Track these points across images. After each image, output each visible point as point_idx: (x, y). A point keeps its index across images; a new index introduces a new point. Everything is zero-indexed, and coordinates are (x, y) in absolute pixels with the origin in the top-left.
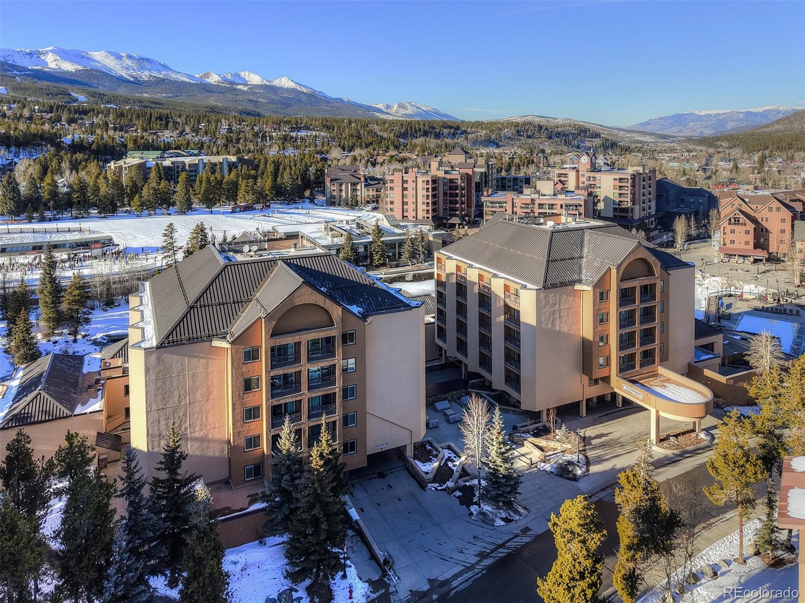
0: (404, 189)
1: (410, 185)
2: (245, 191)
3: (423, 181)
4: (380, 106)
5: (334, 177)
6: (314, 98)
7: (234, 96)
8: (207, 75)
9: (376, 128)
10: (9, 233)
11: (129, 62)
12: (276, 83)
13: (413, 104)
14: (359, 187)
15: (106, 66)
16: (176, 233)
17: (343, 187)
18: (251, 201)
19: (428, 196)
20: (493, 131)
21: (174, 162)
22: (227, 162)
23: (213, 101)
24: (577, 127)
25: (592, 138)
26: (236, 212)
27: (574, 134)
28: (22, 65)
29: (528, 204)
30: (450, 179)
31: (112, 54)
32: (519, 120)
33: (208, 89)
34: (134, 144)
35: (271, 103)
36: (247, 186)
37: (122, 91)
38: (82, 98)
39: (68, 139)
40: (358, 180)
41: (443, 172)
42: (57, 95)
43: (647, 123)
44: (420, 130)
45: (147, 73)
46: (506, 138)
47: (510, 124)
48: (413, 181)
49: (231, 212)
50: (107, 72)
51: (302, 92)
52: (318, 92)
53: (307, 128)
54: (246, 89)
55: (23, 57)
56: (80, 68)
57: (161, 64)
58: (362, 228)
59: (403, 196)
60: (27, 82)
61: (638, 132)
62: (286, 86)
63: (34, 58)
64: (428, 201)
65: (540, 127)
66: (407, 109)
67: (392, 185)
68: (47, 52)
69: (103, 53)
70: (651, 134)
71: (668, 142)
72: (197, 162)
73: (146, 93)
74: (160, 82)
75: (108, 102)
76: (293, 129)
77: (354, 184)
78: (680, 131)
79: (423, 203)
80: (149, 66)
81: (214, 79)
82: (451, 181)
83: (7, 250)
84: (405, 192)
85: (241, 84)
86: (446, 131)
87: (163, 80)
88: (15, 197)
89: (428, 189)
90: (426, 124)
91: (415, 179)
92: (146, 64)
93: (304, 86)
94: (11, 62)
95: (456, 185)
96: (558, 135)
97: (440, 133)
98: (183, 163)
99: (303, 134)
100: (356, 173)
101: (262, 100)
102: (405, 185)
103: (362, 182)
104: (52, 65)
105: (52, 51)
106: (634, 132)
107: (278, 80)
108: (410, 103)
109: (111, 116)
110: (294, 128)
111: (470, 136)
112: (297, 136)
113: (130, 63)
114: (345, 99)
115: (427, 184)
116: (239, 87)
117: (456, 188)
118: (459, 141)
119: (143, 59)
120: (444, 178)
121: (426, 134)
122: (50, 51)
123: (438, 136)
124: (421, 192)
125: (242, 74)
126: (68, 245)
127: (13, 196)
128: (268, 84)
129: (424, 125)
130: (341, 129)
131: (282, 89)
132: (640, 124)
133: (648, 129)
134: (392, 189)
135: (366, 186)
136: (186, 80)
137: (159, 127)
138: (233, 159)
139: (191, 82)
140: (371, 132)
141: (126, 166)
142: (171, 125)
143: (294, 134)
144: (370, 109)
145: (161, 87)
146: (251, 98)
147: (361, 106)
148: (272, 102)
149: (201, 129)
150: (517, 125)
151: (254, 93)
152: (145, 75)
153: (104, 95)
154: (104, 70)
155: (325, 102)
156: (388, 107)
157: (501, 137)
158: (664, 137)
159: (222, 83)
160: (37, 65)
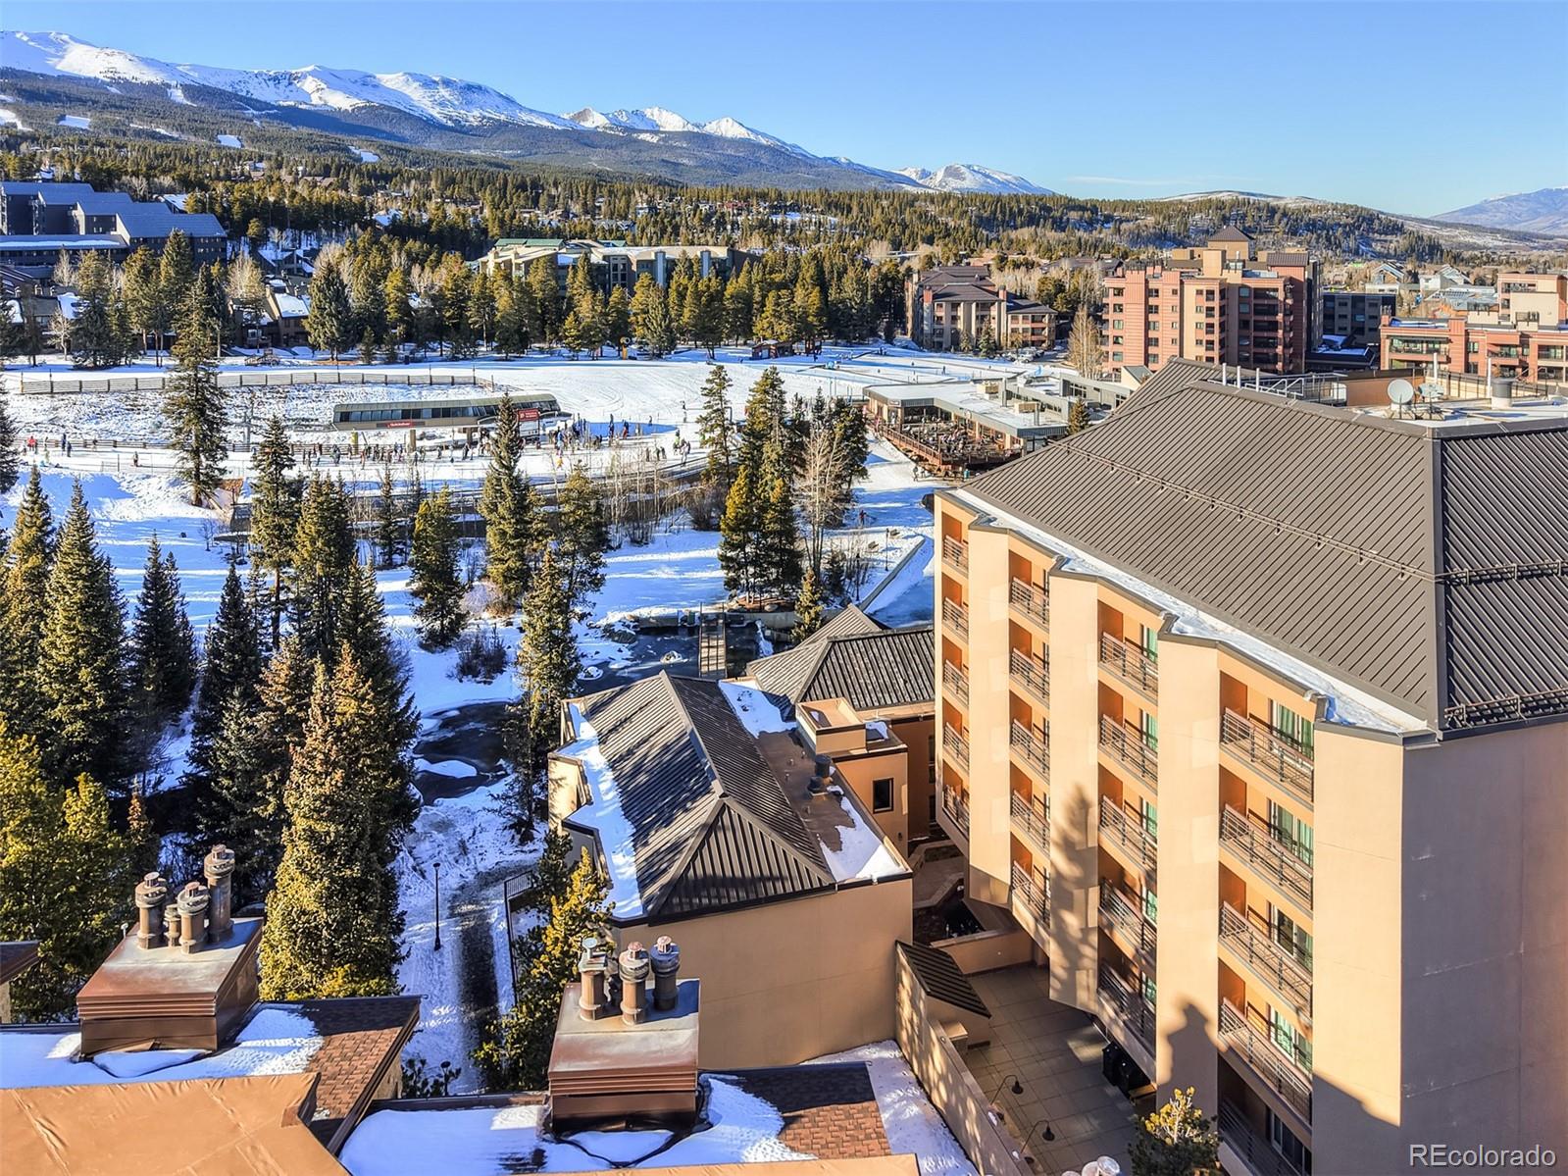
0: (1150, 310)
1: (1166, 301)
2: (774, 315)
3: (1199, 292)
4: (911, 173)
5: (939, 290)
6: (783, 156)
7: (634, 154)
8: (582, 115)
9: (933, 210)
10: (339, 383)
11: (445, 93)
12: (711, 128)
13: (976, 168)
14: (994, 312)
15: (405, 100)
16: (729, 388)
17: (960, 312)
18: (785, 336)
19: (1210, 326)
20: (1170, 217)
21: (609, 256)
22: (710, 258)
23: (596, 162)
24: (1350, 211)
25: (1386, 234)
26: (761, 358)
27: (1345, 225)
28: (263, 99)
29: (1510, 346)
30: (1256, 289)
31: (415, 77)
32: (1224, 197)
33: (585, 140)
34: (501, 227)
35: (703, 166)
36: (778, 305)
37: (434, 144)
38: (369, 157)
39: (382, 218)
40: (995, 298)
41: (1240, 273)
42: (326, 149)
43: (1479, 209)
44: (1021, 212)
45: (476, 112)
46: (1198, 231)
47: (1206, 205)
48: (1174, 292)
49: (751, 359)
51: (761, 146)
52: (790, 146)
53: (796, 208)
54: (655, 140)
55: (264, 84)
56: (360, 103)
57: (501, 96)
58: (1078, 393)
59: (1147, 325)
60: (274, 129)
61: (1465, 226)
62: (729, 135)
63: (282, 86)
64: (1210, 337)
65: (1273, 211)
66: (964, 179)
67: (1119, 300)
68: (304, 76)
69: (400, 76)
70: (1494, 231)
71: (1535, 248)
72: (653, 257)
73: (475, 148)
74: (500, 127)
75: (414, 164)
76: (775, 209)
77: (984, 306)
78: (1554, 226)
79: (1199, 342)
80: (480, 100)
81: (596, 121)
82: (1260, 293)
83: (352, 417)
84: (1152, 317)
85: (647, 131)
86: (1074, 215)
87: (506, 124)
88: (340, 313)
89: (1210, 310)
90: (1032, 201)
91: (1178, 288)
92: (475, 96)
93: (764, 135)
94: (243, 94)
95: (1271, 302)
96: (1312, 226)
97: (1061, 218)
98: (626, 258)
99: (794, 218)
100: (983, 283)
101: (685, 161)
102: (1152, 301)
103: (1000, 302)
104: (314, 99)
105: (312, 74)
106: (1455, 226)
107: (714, 123)
108: (969, 167)
109: (433, 183)
110: (775, 207)
111: (1124, 226)
112: (783, 223)
113: (447, 95)
114: (843, 160)
115: (1208, 299)
116: (642, 136)
117: (1272, 310)
118: (1102, 236)
119: (471, 87)
120: (1243, 286)
121: (1032, 220)
123: (1060, 225)
124: (1194, 318)
125: (648, 112)
126: (471, 412)
127: (336, 309)
128: (696, 130)
129: (1028, 204)
130: (865, 210)
131: (721, 139)
132: (1461, 210)
133: (1481, 219)
134: (1119, 308)
135: (1009, 309)
136: (545, 123)
137: (522, 202)
138: (721, 252)
139: (556, 127)
140: (923, 216)
141: (520, 261)
142: (543, 199)
143: (778, 219)
144: (890, 177)
145: (502, 138)
146: (666, 157)
147: (873, 173)
148: (705, 165)
149: (599, 208)
150: (1220, 206)
151: (673, 148)
152: (473, 116)
153: (406, 151)
154: (402, 107)
155: (806, 164)
156: (925, 174)
157: (1188, 231)
158: (1525, 237)
159: (611, 129)
160: (288, 98)
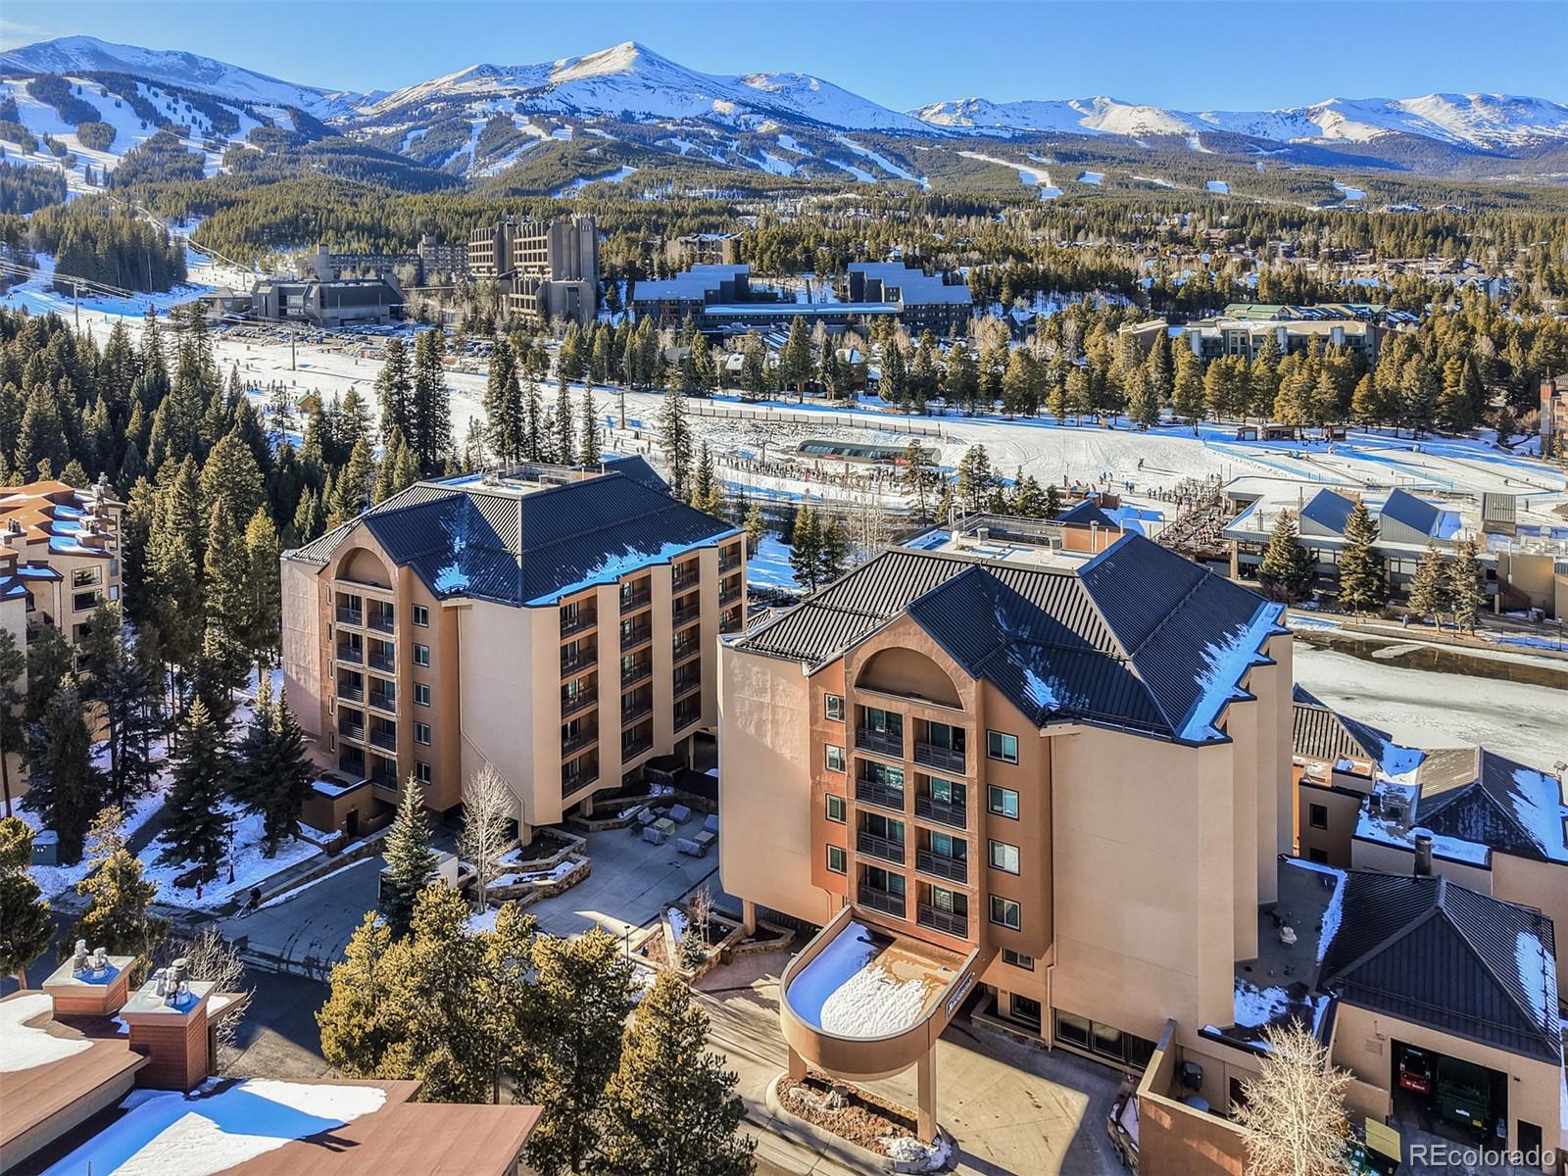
11: (1483, 112)
15: (1433, 125)
28: (1277, 139)
31: (1448, 98)
37: (1461, 175)
38: (1355, 194)
42: (1308, 190)
45: (1522, 130)
50: (1434, 136)
55: (1281, 124)
56: (1378, 132)
57: (1558, 108)
63: (1298, 123)
68: (1322, 110)
69: (1430, 99)
73: (1514, 173)
74: (1551, 146)
80: (1530, 115)
87: (1560, 141)
92: (1523, 111)
94: (1260, 136)
104: (1330, 133)
105: (1331, 107)
113: (1485, 114)
119: (1517, 101)
122: (1328, 107)
145: (1552, 158)
152: (1517, 136)
153: (1400, 185)
154: (1428, 133)
160: (1304, 135)
